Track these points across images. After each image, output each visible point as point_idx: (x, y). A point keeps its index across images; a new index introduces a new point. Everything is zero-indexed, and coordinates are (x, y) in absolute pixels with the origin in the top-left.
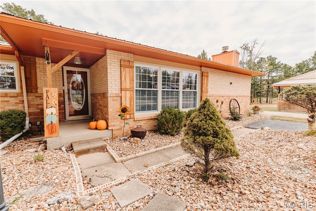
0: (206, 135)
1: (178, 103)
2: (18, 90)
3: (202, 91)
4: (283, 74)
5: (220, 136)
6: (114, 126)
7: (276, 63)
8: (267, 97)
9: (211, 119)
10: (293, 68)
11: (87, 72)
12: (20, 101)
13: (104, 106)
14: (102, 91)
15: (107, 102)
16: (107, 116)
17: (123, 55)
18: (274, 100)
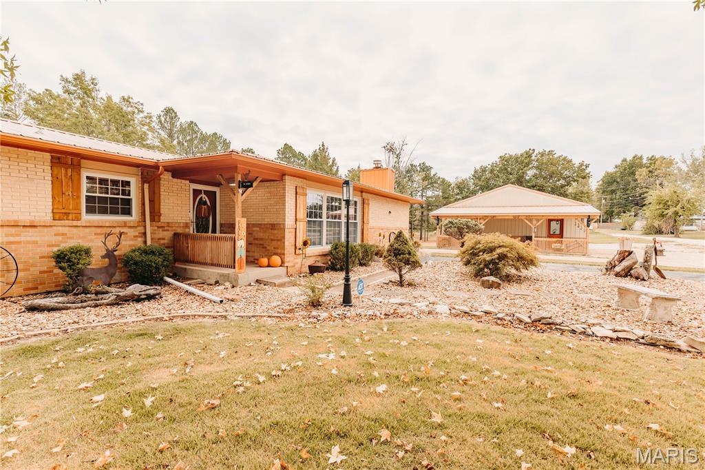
0: (403, 254)
1: (339, 237)
2: (135, 216)
3: (364, 222)
4: (441, 194)
5: (412, 254)
6: (288, 262)
7: (432, 175)
10: (452, 186)
11: (216, 192)
12: (139, 233)
13: (272, 240)
14: (267, 220)
15: (282, 235)
16: (279, 251)
17: (299, 182)
18: (431, 236)
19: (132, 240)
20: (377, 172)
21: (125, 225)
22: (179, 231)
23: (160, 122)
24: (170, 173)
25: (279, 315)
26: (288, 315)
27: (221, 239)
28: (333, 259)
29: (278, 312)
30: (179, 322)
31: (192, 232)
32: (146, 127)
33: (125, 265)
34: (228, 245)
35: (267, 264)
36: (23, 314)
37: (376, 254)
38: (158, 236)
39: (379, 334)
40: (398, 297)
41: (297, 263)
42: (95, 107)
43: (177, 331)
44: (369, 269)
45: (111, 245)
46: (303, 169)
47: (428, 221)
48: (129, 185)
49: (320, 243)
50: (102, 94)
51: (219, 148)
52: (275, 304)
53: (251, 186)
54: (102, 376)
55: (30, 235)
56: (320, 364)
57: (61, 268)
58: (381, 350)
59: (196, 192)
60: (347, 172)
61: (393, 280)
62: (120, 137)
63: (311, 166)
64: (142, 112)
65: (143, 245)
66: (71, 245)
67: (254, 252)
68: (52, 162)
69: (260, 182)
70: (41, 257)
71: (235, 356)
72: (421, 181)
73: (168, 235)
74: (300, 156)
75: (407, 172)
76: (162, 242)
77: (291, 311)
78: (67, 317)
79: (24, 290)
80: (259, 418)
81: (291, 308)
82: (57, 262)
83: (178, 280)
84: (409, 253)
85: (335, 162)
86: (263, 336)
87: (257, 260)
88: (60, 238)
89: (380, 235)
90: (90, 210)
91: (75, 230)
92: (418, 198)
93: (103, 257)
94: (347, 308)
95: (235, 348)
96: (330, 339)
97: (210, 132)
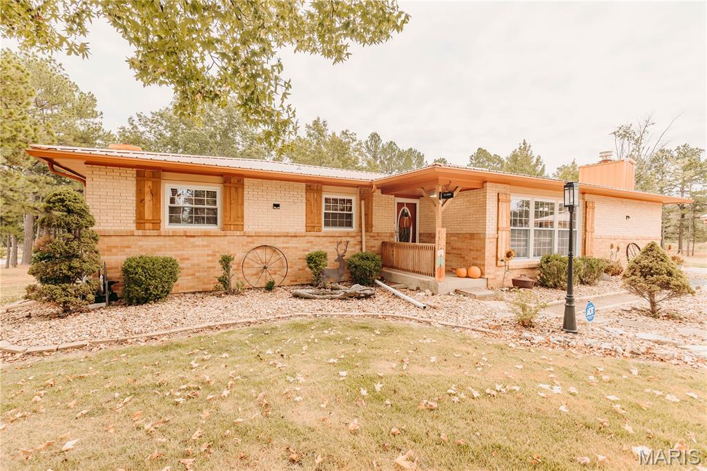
0: (658, 274)
1: (551, 249)
2: (355, 228)
3: (586, 230)
5: (675, 275)
6: (489, 274)
7: (703, 161)
8: (680, 240)
9: (662, 260)
11: (416, 204)
12: (357, 242)
13: (471, 250)
14: (466, 229)
15: (482, 245)
16: (479, 262)
17: (501, 188)
18: (700, 248)
19: (352, 247)
20: (606, 166)
21: (348, 235)
22: (386, 240)
23: (367, 146)
24: (380, 190)
25: (483, 330)
26: (493, 332)
27: (422, 248)
28: (544, 274)
29: (483, 327)
30: (390, 321)
31: (396, 241)
32: (358, 153)
33: (348, 268)
34: (429, 254)
35: (465, 275)
36: (291, 299)
37: (607, 271)
38: (370, 244)
39: (624, 377)
40: (651, 332)
41: (499, 276)
42: (325, 144)
43: (391, 330)
44: (595, 289)
45: (341, 252)
46: (501, 173)
47: (694, 227)
48: (351, 203)
49: (526, 255)
50: (330, 133)
51: (414, 162)
52: (478, 317)
53: (452, 196)
54: (342, 356)
55: (294, 243)
56: (542, 395)
57: (310, 267)
58: (630, 398)
59: (400, 205)
60: (555, 171)
61: (639, 308)
62: (340, 164)
63: (509, 169)
64: (355, 140)
65: (360, 252)
66: (316, 250)
67: (452, 261)
68: (306, 190)
69: (460, 191)
70: (299, 259)
71: (445, 363)
72: (680, 171)
73: (378, 243)
74: (497, 159)
75: (653, 161)
76: (373, 249)
77: (497, 328)
78: (315, 305)
79: (291, 281)
80: (478, 434)
81: (496, 324)
82: (309, 263)
83: (385, 283)
84: (670, 274)
85: (541, 160)
86: (470, 349)
87: (455, 269)
88: (309, 245)
89: (612, 247)
90: (327, 224)
91: (318, 239)
92: (675, 194)
93: (336, 261)
94: (570, 335)
95: (445, 357)
96: (552, 369)
97: (406, 149)
